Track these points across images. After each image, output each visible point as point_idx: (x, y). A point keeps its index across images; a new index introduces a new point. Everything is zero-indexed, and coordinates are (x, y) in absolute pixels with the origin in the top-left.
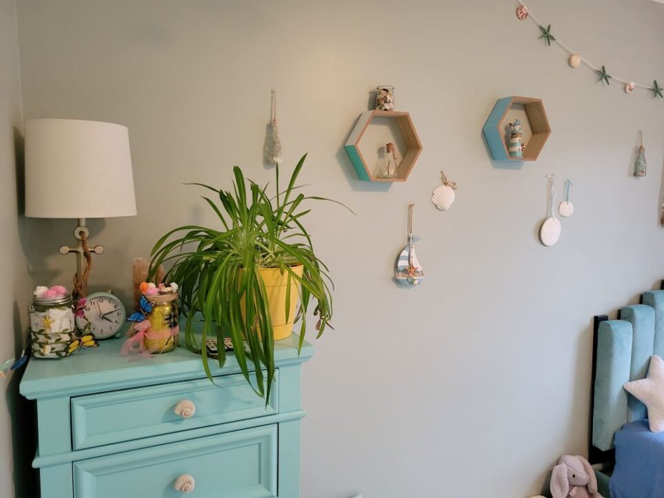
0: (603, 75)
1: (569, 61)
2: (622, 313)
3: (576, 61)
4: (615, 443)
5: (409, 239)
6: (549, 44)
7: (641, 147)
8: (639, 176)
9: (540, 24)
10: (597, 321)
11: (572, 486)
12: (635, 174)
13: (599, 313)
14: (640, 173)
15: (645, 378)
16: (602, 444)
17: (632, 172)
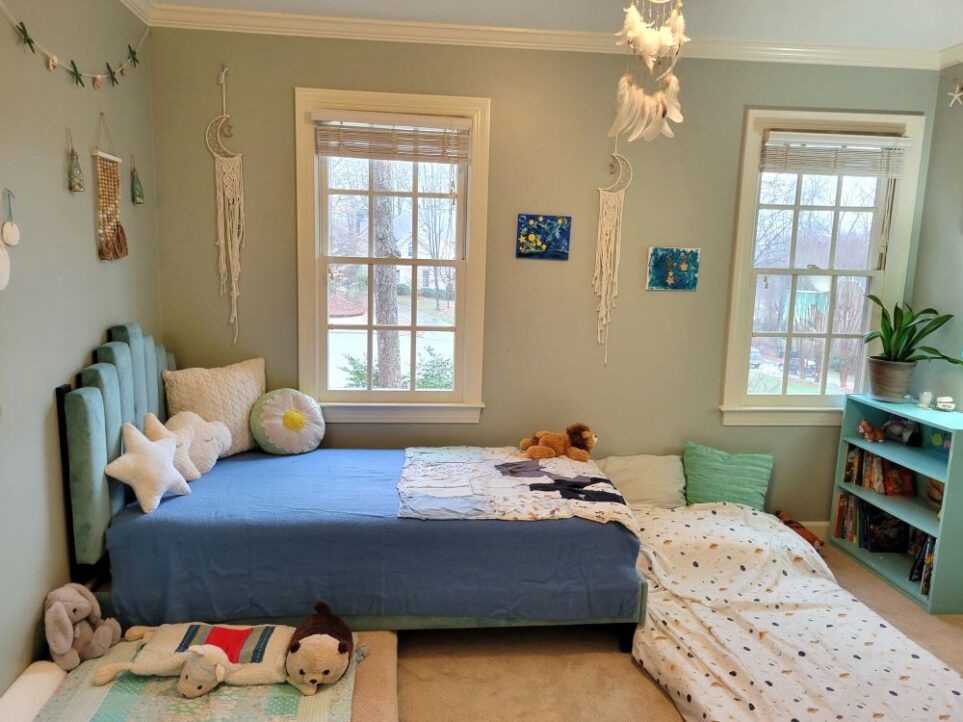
0: (25, 37)
2: (83, 378)
4: (106, 546)
7: (72, 150)
8: (76, 191)
10: (61, 393)
11: (74, 625)
12: (71, 188)
13: (60, 384)
14: (76, 187)
15: (120, 455)
16: (90, 555)
17: (67, 184)
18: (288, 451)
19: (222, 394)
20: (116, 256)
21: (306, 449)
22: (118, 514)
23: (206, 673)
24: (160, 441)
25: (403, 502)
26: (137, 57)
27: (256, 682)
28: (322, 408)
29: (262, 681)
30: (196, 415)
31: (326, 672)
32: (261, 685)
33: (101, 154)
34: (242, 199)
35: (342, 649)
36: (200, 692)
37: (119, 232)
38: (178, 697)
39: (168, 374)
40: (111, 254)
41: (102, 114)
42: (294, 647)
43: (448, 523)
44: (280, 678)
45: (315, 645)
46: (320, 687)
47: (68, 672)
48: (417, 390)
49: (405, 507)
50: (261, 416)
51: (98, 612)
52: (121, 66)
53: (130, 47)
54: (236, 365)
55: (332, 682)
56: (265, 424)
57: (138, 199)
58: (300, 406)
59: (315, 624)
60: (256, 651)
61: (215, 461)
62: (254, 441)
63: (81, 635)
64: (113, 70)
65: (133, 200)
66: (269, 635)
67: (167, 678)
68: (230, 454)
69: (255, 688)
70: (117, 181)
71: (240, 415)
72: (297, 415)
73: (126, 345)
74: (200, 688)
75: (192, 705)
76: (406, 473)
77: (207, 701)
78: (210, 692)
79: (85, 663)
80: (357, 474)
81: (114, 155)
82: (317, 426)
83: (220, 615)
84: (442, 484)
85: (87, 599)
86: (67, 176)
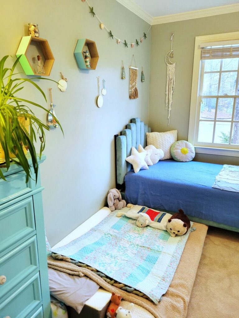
0: (111, 35)
1: (100, 26)
2: (122, 133)
3: (103, 26)
4: (125, 180)
5: (51, 106)
6: (94, 16)
7: (123, 67)
9: (90, 6)
10: (116, 136)
11: (114, 200)
12: (122, 78)
13: (116, 134)
14: (124, 78)
15: (130, 155)
16: (121, 182)
17: (121, 77)
18: (181, 160)
19: (162, 141)
20: (134, 98)
21: (188, 161)
22: (129, 172)
23: (143, 221)
24: (141, 153)
25: (215, 182)
26: (146, 36)
27: (158, 228)
28: (195, 148)
29: (159, 228)
30: (153, 146)
31: (179, 231)
32: (159, 229)
33: (132, 67)
34: (174, 78)
35: (184, 226)
36: (141, 226)
37: (136, 91)
38: (136, 226)
39: (147, 133)
40: (133, 97)
41: (133, 55)
42: (170, 221)
43: (231, 193)
44: (165, 229)
45: (176, 222)
46: (177, 235)
47: (112, 211)
48: (231, 144)
49: (215, 184)
50: (174, 148)
51: (121, 197)
52: (141, 39)
53: (144, 33)
54: (168, 132)
55: (181, 235)
56: (175, 151)
57: (143, 80)
58: (187, 146)
59: (178, 216)
60: (159, 219)
61: (158, 161)
62: (171, 156)
63: (116, 202)
64: (138, 41)
65: (142, 81)
66: (164, 215)
67: (135, 220)
68: (164, 159)
69: (157, 230)
70: (136, 75)
71: (167, 148)
72: (186, 149)
73: (135, 124)
74: (142, 225)
75: (139, 229)
76: (221, 173)
77: (143, 229)
78: (144, 227)
79: (116, 210)
80: (202, 171)
81: (136, 68)
82: (193, 154)
83: (152, 206)
84: (233, 179)
85: (118, 193)
86: (121, 75)
